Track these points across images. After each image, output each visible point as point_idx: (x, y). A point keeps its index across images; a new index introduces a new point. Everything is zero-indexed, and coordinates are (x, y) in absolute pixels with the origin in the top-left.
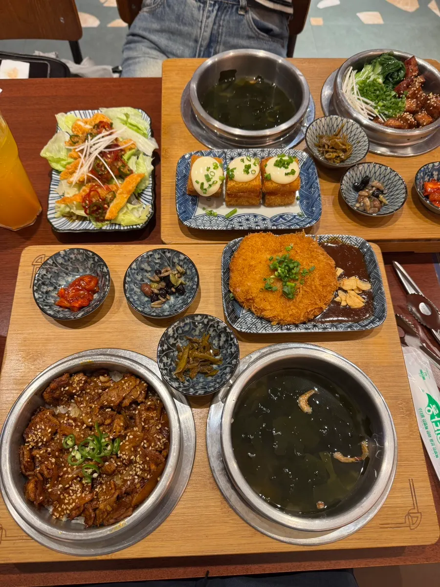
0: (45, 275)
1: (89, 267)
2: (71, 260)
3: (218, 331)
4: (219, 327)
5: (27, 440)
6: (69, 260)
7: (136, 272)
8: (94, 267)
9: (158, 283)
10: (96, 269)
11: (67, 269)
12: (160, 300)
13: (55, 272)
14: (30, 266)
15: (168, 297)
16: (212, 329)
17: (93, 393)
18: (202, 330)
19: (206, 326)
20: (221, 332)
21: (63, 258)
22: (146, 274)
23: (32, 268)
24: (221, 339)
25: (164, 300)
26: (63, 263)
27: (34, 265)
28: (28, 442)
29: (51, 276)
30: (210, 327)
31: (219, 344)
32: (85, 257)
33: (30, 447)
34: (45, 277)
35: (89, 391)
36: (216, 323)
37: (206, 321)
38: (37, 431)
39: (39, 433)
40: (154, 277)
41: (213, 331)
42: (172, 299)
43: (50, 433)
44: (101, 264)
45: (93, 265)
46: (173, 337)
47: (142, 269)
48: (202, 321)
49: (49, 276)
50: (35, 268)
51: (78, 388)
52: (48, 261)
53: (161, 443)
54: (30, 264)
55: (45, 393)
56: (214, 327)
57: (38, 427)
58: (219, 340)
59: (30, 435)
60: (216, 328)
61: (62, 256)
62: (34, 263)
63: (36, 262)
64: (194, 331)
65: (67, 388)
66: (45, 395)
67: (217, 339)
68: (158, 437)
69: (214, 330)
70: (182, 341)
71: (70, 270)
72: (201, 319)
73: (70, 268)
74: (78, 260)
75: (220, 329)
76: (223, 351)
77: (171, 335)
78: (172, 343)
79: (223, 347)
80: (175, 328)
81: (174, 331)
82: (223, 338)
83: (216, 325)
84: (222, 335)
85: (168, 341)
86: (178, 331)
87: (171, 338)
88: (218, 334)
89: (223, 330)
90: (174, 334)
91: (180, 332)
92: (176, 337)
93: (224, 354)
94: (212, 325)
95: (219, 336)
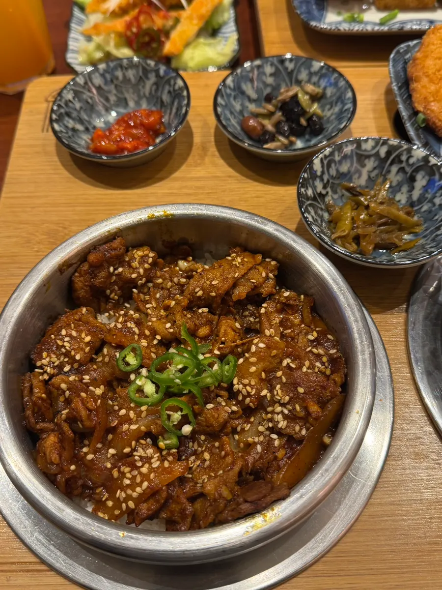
0: (70, 101)
1: (147, 94)
2: (115, 82)
3: (407, 169)
4: (411, 161)
5: (38, 364)
6: (112, 81)
8: (157, 90)
10: (159, 94)
11: (107, 100)
13: (88, 103)
16: (394, 169)
17: (170, 284)
18: (373, 174)
19: (382, 162)
20: (417, 170)
21: (103, 75)
22: (247, 104)
24: (416, 184)
25: (286, 142)
26: (103, 86)
28: (41, 367)
29: (81, 108)
30: (392, 164)
31: (410, 197)
32: (141, 73)
33: (46, 377)
34: (71, 104)
35: (160, 281)
36: (405, 153)
37: (383, 151)
38: (62, 340)
39: (66, 344)
40: (264, 108)
41: (398, 172)
43: (88, 344)
44: (172, 78)
45: (154, 88)
46: (322, 180)
47: (243, 93)
48: (374, 152)
49: (78, 105)
51: (141, 271)
52: (78, 79)
53: (323, 363)
54: (43, 100)
55: (77, 274)
56: (401, 162)
57: (64, 332)
58: (412, 189)
59: (45, 354)
60: (404, 165)
61: (101, 71)
64: (357, 175)
65: (120, 270)
66: (77, 280)
67: (405, 189)
68: (315, 350)
69: (402, 170)
70: (336, 196)
71: (112, 102)
72: (374, 148)
73: (113, 99)
74: (129, 80)
75: (413, 164)
76: (422, 207)
77: (319, 173)
78: (319, 191)
79: (421, 199)
80: (325, 162)
81: (323, 166)
82: (421, 181)
83: (404, 158)
84: (419, 177)
85: (313, 184)
86: (331, 169)
87: (318, 180)
88: (408, 175)
89: (422, 163)
90: (323, 173)
91: (333, 172)
92: (325, 181)
93: (425, 211)
94: (397, 159)
95: (412, 180)
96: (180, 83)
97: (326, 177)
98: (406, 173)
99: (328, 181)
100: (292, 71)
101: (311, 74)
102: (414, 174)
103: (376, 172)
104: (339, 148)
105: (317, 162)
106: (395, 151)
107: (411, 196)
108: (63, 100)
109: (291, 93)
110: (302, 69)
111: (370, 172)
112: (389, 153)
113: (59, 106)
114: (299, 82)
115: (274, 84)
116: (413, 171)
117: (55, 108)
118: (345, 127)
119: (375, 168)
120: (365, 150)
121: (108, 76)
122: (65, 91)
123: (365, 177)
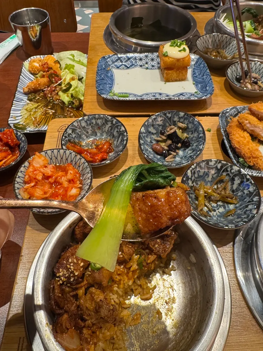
0: (70, 134)
1: (106, 131)
2: (91, 125)
3: (230, 175)
4: (232, 171)
5: (58, 275)
6: (90, 124)
7: (146, 135)
8: (111, 129)
9: (165, 142)
10: (112, 131)
11: (87, 132)
12: (171, 154)
13: (79, 134)
14: (55, 132)
15: (177, 151)
16: (224, 174)
18: (214, 176)
19: (218, 170)
20: (235, 176)
21: (86, 122)
22: (153, 136)
23: (58, 133)
24: (235, 182)
25: (175, 154)
26: (85, 126)
27: (59, 131)
28: (59, 277)
29: (75, 137)
30: (223, 171)
32: (104, 122)
33: (61, 282)
36: (229, 167)
37: (219, 166)
38: (70, 265)
39: (72, 267)
40: (161, 138)
42: (181, 153)
43: (82, 267)
44: (119, 125)
45: (110, 128)
46: (191, 179)
47: (150, 132)
48: (215, 166)
49: (74, 136)
50: (60, 133)
52: (74, 123)
54: (57, 130)
55: (77, 227)
57: (70, 261)
58: (233, 184)
59: (61, 270)
60: (229, 172)
61: (85, 120)
62: (59, 130)
63: (61, 129)
64: (207, 176)
66: (77, 230)
67: (230, 183)
69: (228, 175)
71: (89, 133)
72: (215, 164)
73: (90, 132)
74: (98, 124)
75: (233, 173)
76: (238, 193)
77: (190, 177)
78: (190, 185)
79: (237, 190)
80: (193, 171)
81: (192, 174)
82: (237, 181)
83: (229, 169)
84: (236, 179)
85: (188, 182)
86: (195, 174)
87: (190, 180)
88: (231, 177)
89: (238, 173)
90: (192, 176)
91: (196, 175)
92: (193, 180)
93: (240, 196)
94: (226, 170)
95: (233, 180)
96: (123, 129)
97: (193, 178)
99: (194, 179)
100: (171, 117)
101: (180, 118)
102: (234, 177)
103: (216, 175)
104: (198, 164)
105: (189, 171)
106: (225, 166)
107: (232, 187)
108: (67, 134)
109: (172, 131)
110: (175, 116)
111: (213, 175)
112: (222, 167)
113: (66, 137)
114: (175, 124)
115: (163, 124)
116: (234, 176)
117: (64, 137)
118: (200, 154)
119: (215, 173)
120: (211, 165)
121: (88, 122)
122: (68, 129)
123: (210, 177)
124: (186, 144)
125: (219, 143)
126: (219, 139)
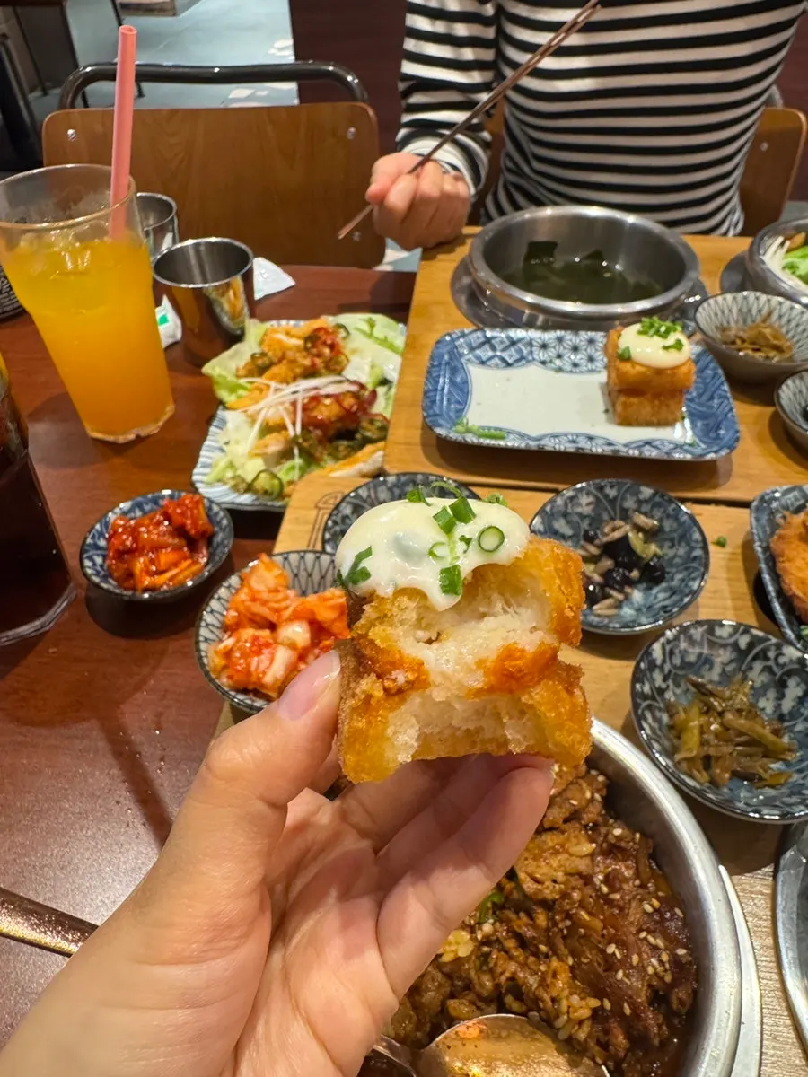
0: (348, 517)
3: (776, 669)
4: (782, 660)
9: (596, 563)
14: (310, 509)
15: (628, 590)
16: (758, 666)
18: (729, 668)
19: (741, 654)
20: (790, 673)
21: (390, 490)
23: (315, 512)
24: (787, 692)
25: (620, 597)
27: (320, 508)
30: (754, 659)
31: (778, 707)
36: (773, 648)
37: (743, 641)
40: (585, 550)
41: (763, 670)
42: (637, 595)
46: (662, 669)
48: (731, 640)
50: (322, 512)
52: (360, 491)
53: (661, 963)
54: (313, 505)
56: (767, 658)
58: (781, 696)
60: (771, 663)
62: (320, 505)
63: (325, 503)
64: (707, 666)
67: (772, 694)
68: (651, 939)
69: (768, 669)
70: (678, 691)
72: (731, 635)
75: (784, 665)
76: (795, 725)
77: (659, 662)
78: (657, 685)
79: (794, 714)
80: (668, 648)
81: (664, 654)
82: (794, 690)
83: (771, 654)
84: (792, 682)
85: (651, 676)
86: (674, 658)
87: (657, 671)
88: (777, 677)
89: (796, 666)
90: (664, 661)
91: (677, 661)
92: (666, 671)
93: (800, 732)
94: (761, 655)
95: (781, 685)
97: (667, 667)
98: (775, 674)
99: (670, 672)
100: (615, 499)
101: (640, 502)
102: (786, 678)
103: (734, 665)
104: (684, 630)
105: (657, 647)
106: (760, 644)
107: (780, 705)
108: (340, 515)
109: (617, 535)
110: (628, 496)
111: (724, 665)
112: (751, 645)
113: (335, 523)
114: (625, 516)
115: (593, 514)
116: (784, 674)
117: (330, 523)
118: (690, 602)
119: (731, 661)
120: (720, 637)
121: (397, 491)
122: (344, 505)
123: (717, 670)
124: (652, 575)
125: (748, 581)
126: (747, 570)
